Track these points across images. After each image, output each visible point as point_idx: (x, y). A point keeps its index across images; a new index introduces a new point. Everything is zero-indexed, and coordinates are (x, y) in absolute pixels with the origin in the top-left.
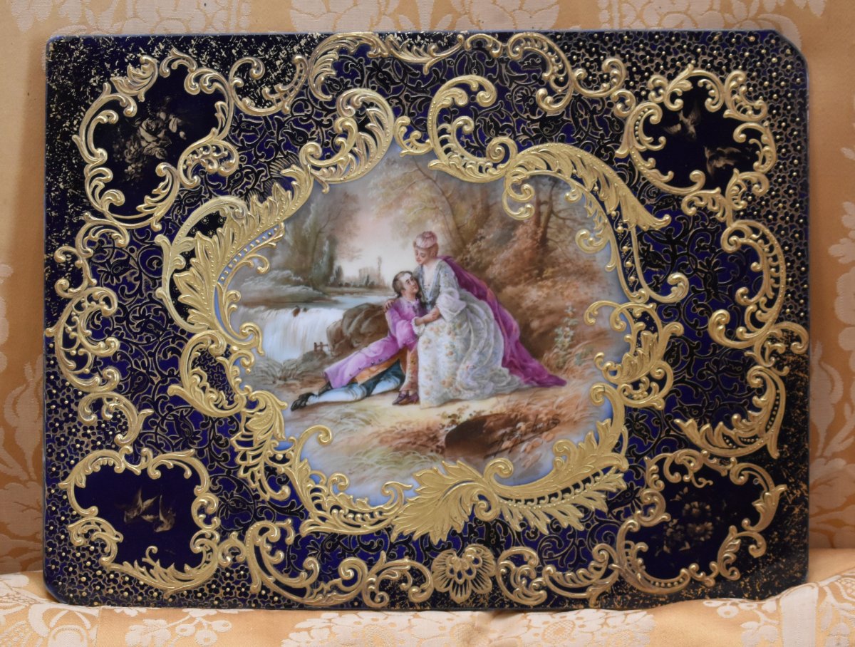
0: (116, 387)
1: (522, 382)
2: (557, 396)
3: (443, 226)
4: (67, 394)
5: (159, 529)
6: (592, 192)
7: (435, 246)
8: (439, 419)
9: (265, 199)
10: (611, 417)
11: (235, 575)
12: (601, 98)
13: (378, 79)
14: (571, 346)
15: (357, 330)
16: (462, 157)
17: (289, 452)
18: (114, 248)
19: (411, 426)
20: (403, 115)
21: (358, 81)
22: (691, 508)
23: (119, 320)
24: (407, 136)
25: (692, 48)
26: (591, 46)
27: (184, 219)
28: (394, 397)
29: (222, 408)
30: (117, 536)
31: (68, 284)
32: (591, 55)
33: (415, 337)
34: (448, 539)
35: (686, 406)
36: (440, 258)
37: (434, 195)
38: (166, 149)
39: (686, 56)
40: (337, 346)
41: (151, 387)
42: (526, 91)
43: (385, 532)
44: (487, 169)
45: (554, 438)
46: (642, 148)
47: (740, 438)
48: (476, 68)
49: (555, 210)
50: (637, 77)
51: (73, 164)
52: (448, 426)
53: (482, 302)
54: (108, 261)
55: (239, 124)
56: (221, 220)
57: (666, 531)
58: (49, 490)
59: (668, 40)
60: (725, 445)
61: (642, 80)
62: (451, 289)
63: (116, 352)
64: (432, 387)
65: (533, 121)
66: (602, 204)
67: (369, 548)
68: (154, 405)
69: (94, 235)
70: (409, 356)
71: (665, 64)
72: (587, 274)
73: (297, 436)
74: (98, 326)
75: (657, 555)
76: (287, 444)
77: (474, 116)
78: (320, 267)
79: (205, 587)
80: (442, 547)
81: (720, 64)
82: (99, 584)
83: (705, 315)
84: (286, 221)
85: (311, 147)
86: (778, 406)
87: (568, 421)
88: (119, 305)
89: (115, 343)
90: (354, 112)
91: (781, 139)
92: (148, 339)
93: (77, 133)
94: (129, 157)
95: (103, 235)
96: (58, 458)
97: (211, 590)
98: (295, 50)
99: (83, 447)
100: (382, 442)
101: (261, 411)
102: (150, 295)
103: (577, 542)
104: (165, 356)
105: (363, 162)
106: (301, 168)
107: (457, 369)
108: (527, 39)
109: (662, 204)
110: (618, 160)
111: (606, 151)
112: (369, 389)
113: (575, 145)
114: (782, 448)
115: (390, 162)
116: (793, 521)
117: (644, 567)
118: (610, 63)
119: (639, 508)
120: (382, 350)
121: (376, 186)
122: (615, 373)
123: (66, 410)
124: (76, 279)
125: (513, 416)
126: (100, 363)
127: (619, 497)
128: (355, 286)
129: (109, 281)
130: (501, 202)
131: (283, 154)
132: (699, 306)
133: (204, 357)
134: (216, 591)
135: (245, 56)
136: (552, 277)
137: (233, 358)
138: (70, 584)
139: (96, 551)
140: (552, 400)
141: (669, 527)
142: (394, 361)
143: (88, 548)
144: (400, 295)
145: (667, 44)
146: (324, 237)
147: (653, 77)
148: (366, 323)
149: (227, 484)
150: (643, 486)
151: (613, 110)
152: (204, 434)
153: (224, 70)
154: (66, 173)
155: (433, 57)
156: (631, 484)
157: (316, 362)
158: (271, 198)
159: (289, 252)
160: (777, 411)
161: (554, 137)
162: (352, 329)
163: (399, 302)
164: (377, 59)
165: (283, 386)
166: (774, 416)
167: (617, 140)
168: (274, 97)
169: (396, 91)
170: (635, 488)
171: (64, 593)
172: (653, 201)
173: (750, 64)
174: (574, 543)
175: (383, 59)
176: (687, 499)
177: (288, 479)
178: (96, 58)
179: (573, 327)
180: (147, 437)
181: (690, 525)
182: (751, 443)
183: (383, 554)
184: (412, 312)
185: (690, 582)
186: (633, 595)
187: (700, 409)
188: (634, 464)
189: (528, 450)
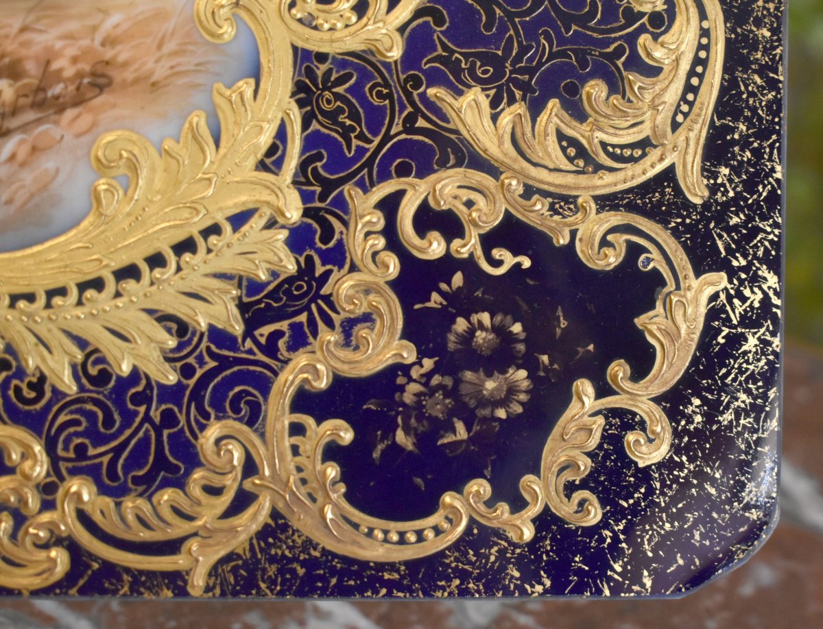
10: (256, 74)
22: (471, 332)
45: (94, 125)
47: (604, 146)
57: (402, 389)
60: (565, 164)
75: (376, 454)
86: (704, 63)
87: (136, 81)
103: (156, 415)
114: (715, 175)
116: (741, 371)
117: (342, 488)
119: (331, 326)
127: (273, 295)
140: (90, 22)
141: (411, 380)
150: (341, 266)
156: (309, 260)
160: (701, 77)
166: (695, 90)
170: (320, 270)
174: (147, 418)
176: (462, 304)
181: (468, 375)
182: (632, 159)
185: (468, 531)
186: (311, 564)
187: (498, 63)
188: (318, 204)
189: (21, 156)
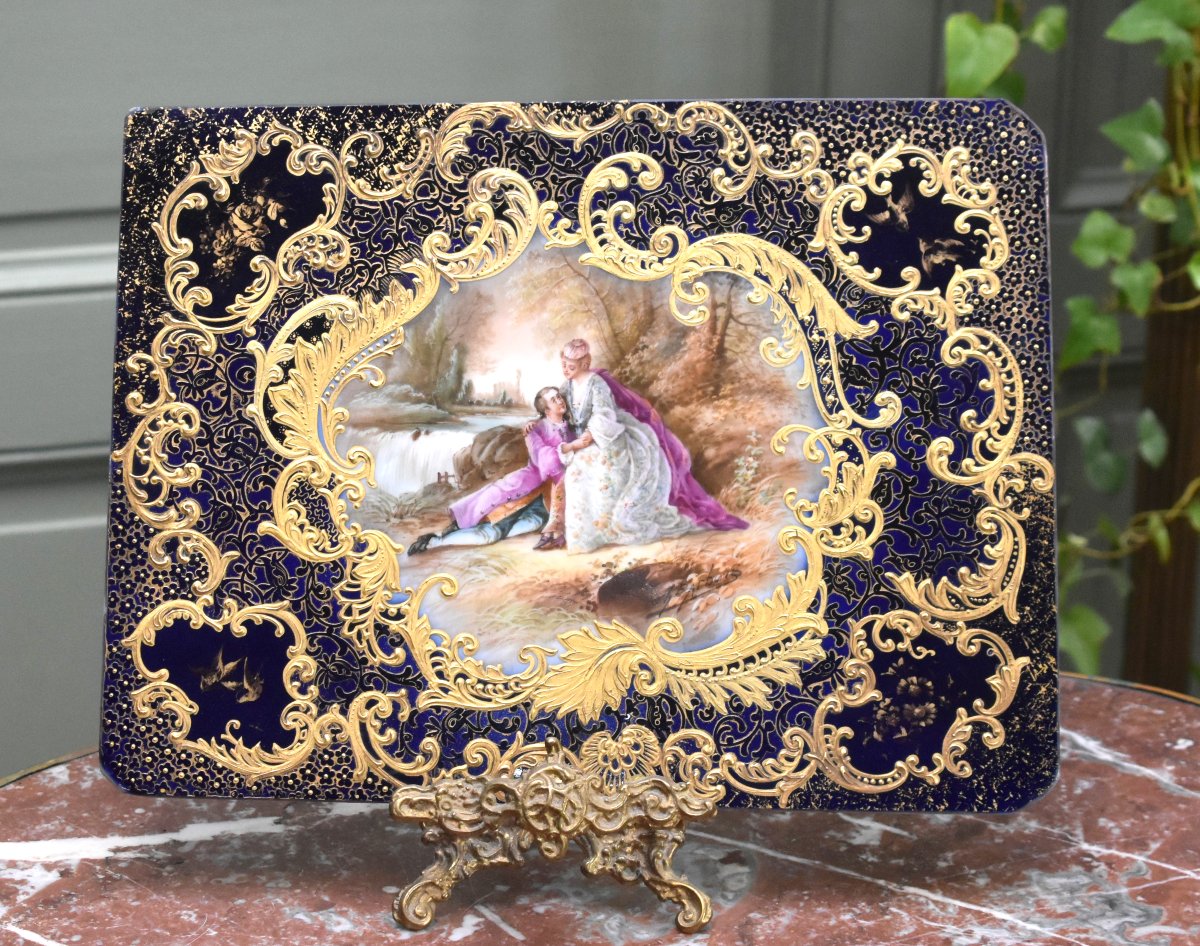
0: (194, 523)
1: (694, 523)
2: (737, 542)
3: (597, 333)
4: (136, 530)
5: (243, 700)
6: (780, 292)
7: (587, 356)
8: (590, 568)
9: (381, 299)
10: (806, 568)
11: (335, 759)
12: (791, 180)
13: (519, 157)
14: (755, 481)
15: (490, 458)
16: (621, 250)
17: (404, 606)
18: (197, 356)
19: (556, 576)
20: (549, 199)
21: (495, 160)
22: (908, 686)
23: (201, 443)
24: (553, 224)
25: (902, 120)
26: (779, 117)
27: (283, 322)
28: (535, 540)
29: (324, 551)
30: (191, 707)
31: (141, 398)
32: (778, 128)
33: (562, 467)
34: (601, 718)
35: (899, 556)
36: (593, 371)
37: (586, 296)
38: (263, 239)
39: (895, 129)
40: (465, 477)
41: (238, 525)
42: (699, 170)
43: (522, 708)
44: (651, 264)
45: (733, 593)
46: (843, 240)
47: (969, 597)
48: (639, 143)
49: (735, 314)
50: (835, 155)
51: (153, 257)
52: (602, 578)
53: (645, 425)
54: (190, 371)
55: (351, 210)
56: (328, 324)
57: (876, 712)
58: (110, 648)
59: (873, 111)
60: (950, 606)
61: (840, 158)
62: (606, 409)
63: (197, 481)
64: (582, 528)
65: (708, 208)
66: (793, 307)
67: (502, 727)
68: (241, 546)
69: (174, 340)
70: (554, 490)
71: (869, 139)
72: (775, 391)
73: (415, 586)
74: (175, 450)
75: (864, 743)
76: (403, 597)
77: (635, 201)
78: (446, 381)
79: (298, 773)
80: (593, 728)
81: (936, 139)
82: (168, 766)
83: (923, 443)
84: (406, 326)
85: (437, 238)
86: (1016, 557)
87: (752, 573)
88: (202, 424)
89: (196, 470)
90: (490, 196)
91: (1014, 230)
92: (235, 466)
93: (157, 220)
94: (219, 249)
95: (185, 341)
96: (123, 609)
97: (305, 777)
98: (420, 123)
99: (153, 596)
100: (519, 595)
101: (371, 554)
102: (239, 413)
103: (763, 725)
104: (256, 486)
105: (500, 255)
106: (426, 262)
107: (613, 506)
108: (700, 110)
109: (867, 307)
110: (812, 254)
111: (798, 243)
112: (504, 529)
113: (758, 236)
114: (1023, 611)
115: (532, 255)
116: (1038, 704)
117: (849, 758)
118: (801, 138)
119: (842, 683)
120: (520, 483)
121: (516, 284)
122: (810, 514)
123: (134, 551)
124: (151, 393)
125: (682, 566)
126: (176, 494)
127: (815, 669)
128: (488, 405)
129: (190, 395)
130: (668, 304)
131: (403, 245)
132: (914, 432)
133: (303, 488)
134: (312, 778)
135: (361, 130)
136: (731, 396)
137: (338, 489)
138: (131, 766)
139: (165, 724)
140: (731, 546)
141: (879, 708)
142: (536, 496)
143: (154, 721)
144: (543, 415)
145: (871, 116)
146: (451, 345)
147: (854, 155)
148: (503, 449)
149: (328, 644)
150: (846, 655)
151: (806, 193)
152: (301, 583)
153: (335, 146)
154: (143, 267)
155: (586, 131)
156: (832, 653)
157: (439, 497)
158: (386, 298)
159: (409, 363)
160: (1015, 564)
161: (733, 226)
162: (484, 456)
163: (543, 425)
164: (519, 133)
165: (398, 525)
166: (1012, 570)
167: (810, 230)
168: (394, 178)
169: (541, 171)
170: (837, 658)
171: (124, 776)
172: (855, 304)
173: (974, 140)
174: (759, 726)
175: (526, 134)
176: (903, 672)
177: (402, 640)
178: (183, 133)
179: (757, 457)
180: (230, 586)
181: (907, 706)
182: (983, 604)
183: (520, 734)
184: (558, 437)
185: (908, 779)
186: (835, 794)
187: (918, 560)
188: (835, 628)
189: (701, 608)
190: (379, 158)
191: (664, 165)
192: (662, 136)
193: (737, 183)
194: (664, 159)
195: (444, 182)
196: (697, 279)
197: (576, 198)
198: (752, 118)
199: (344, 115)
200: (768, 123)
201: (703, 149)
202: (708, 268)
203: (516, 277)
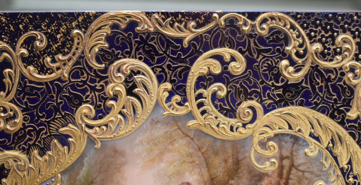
3: (199, 178)
6: (327, 148)
9: (45, 154)
12: (335, 69)
13: (144, 50)
16: (216, 118)
20: (165, 82)
21: (127, 53)
24: (168, 99)
26: (327, 24)
32: (327, 32)
37: (191, 151)
42: (271, 61)
44: (237, 128)
48: (229, 42)
49: (295, 164)
55: (24, 89)
56: (6, 172)
65: (277, 88)
66: (336, 158)
77: (227, 83)
84: (62, 173)
85: (86, 109)
90: (124, 79)
98: (74, 26)
105: (130, 122)
106: (77, 126)
108: (272, 18)
110: (349, 121)
111: (339, 114)
113: (312, 108)
115: (153, 122)
118: (342, 39)
121: (141, 142)
130: (250, 157)
131: (61, 114)
135: (31, 30)
151: (345, 78)
153: (12, 42)
155: (192, 32)
158: (50, 153)
161: (294, 101)
164: (144, 34)
167: (348, 104)
168: (54, 65)
169: (159, 61)
175: (149, 34)
190: (44, 50)
191: (246, 57)
192: (245, 37)
193: (297, 71)
194: (247, 53)
195: (90, 68)
196: (269, 139)
197: (185, 80)
198: (308, 24)
199: (18, 19)
200: (320, 28)
201: (274, 46)
202: (278, 131)
203: (142, 137)
